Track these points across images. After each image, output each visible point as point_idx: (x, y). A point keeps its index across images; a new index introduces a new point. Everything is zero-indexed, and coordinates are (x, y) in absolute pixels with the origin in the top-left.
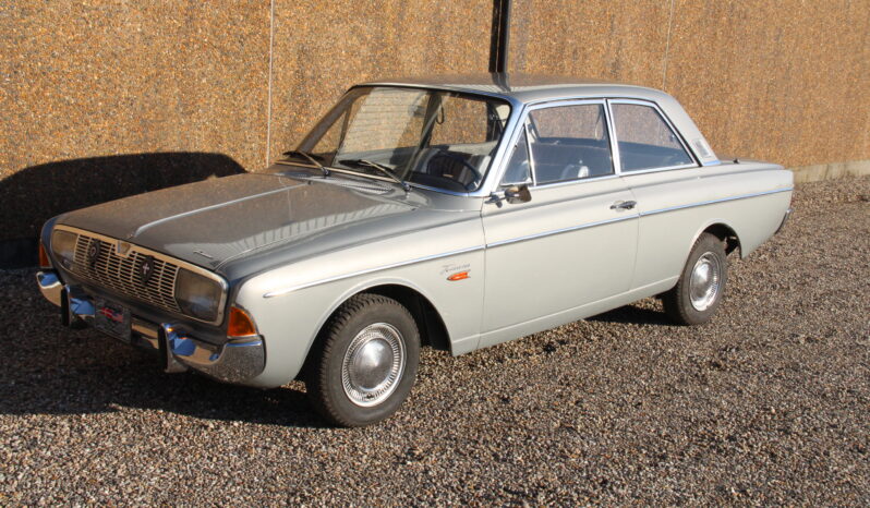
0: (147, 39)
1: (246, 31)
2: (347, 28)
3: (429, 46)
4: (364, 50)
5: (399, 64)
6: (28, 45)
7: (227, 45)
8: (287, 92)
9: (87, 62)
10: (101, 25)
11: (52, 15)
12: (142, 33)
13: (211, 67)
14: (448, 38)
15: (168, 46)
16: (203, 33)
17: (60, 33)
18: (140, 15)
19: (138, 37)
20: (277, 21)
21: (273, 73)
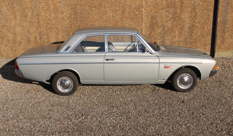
0: (113, 17)
1: (137, 13)
2: (165, 11)
3: (191, 13)
4: (170, 16)
5: (181, 18)
6: (89, 20)
7: (132, 17)
8: (148, 26)
9: (101, 22)
10: (103, 15)
11: (94, 14)
12: (112, 16)
13: (128, 22)
14: (198, 11)
15: (118, 18)
16: (127, 15)
17: (95, 17)
18: (112, 12)
19: (111, 17)
20: (145, 11)
21: (145, 22)
